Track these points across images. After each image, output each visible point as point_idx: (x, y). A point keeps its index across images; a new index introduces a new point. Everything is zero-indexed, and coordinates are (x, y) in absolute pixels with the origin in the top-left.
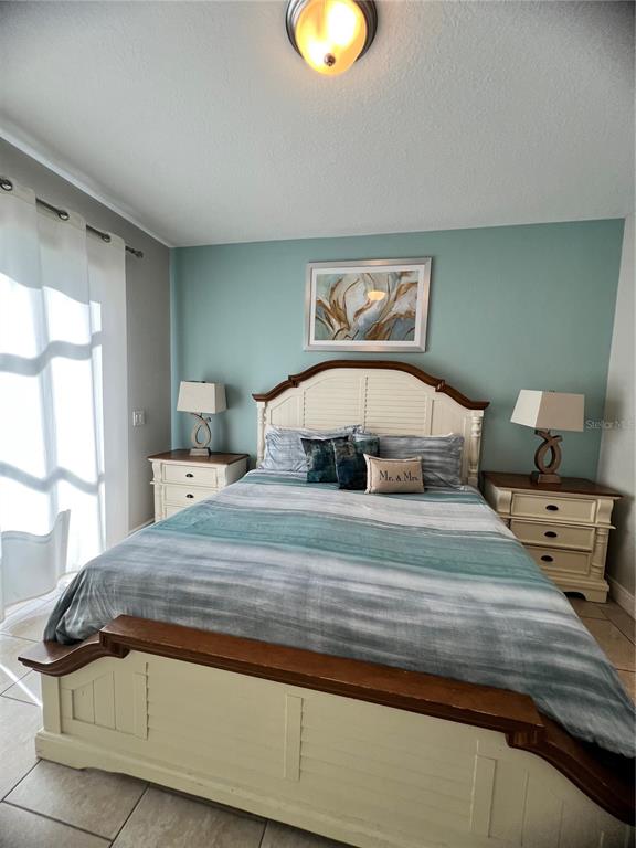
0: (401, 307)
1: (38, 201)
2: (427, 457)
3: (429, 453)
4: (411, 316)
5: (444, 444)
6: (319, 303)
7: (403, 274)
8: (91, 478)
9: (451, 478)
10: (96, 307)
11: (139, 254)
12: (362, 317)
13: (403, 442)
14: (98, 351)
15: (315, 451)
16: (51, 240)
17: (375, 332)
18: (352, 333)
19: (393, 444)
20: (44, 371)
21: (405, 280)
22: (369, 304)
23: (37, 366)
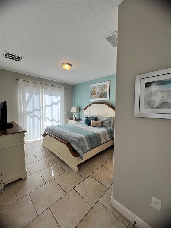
0: (105, 91)
1: (52, 86)
2: (104, 121)
3: (105, 120)
4: (106, 93)
5: (108, 118)
6: (92, 92)
7: (105, 85)
8: (57, 121)
9: (108, 125)
10: (59, 97)
11: (66, 88)
12: (98, 94)
13: (101, 118)
14: (59, 103)
15: (86, 119)
16: (53, 90)
17: (101, 96)
18: (97, 97)
19: (99, 118)
20: (52, 107)
21: (105, 86)
22: (100, 91)
23: (50, 106)
